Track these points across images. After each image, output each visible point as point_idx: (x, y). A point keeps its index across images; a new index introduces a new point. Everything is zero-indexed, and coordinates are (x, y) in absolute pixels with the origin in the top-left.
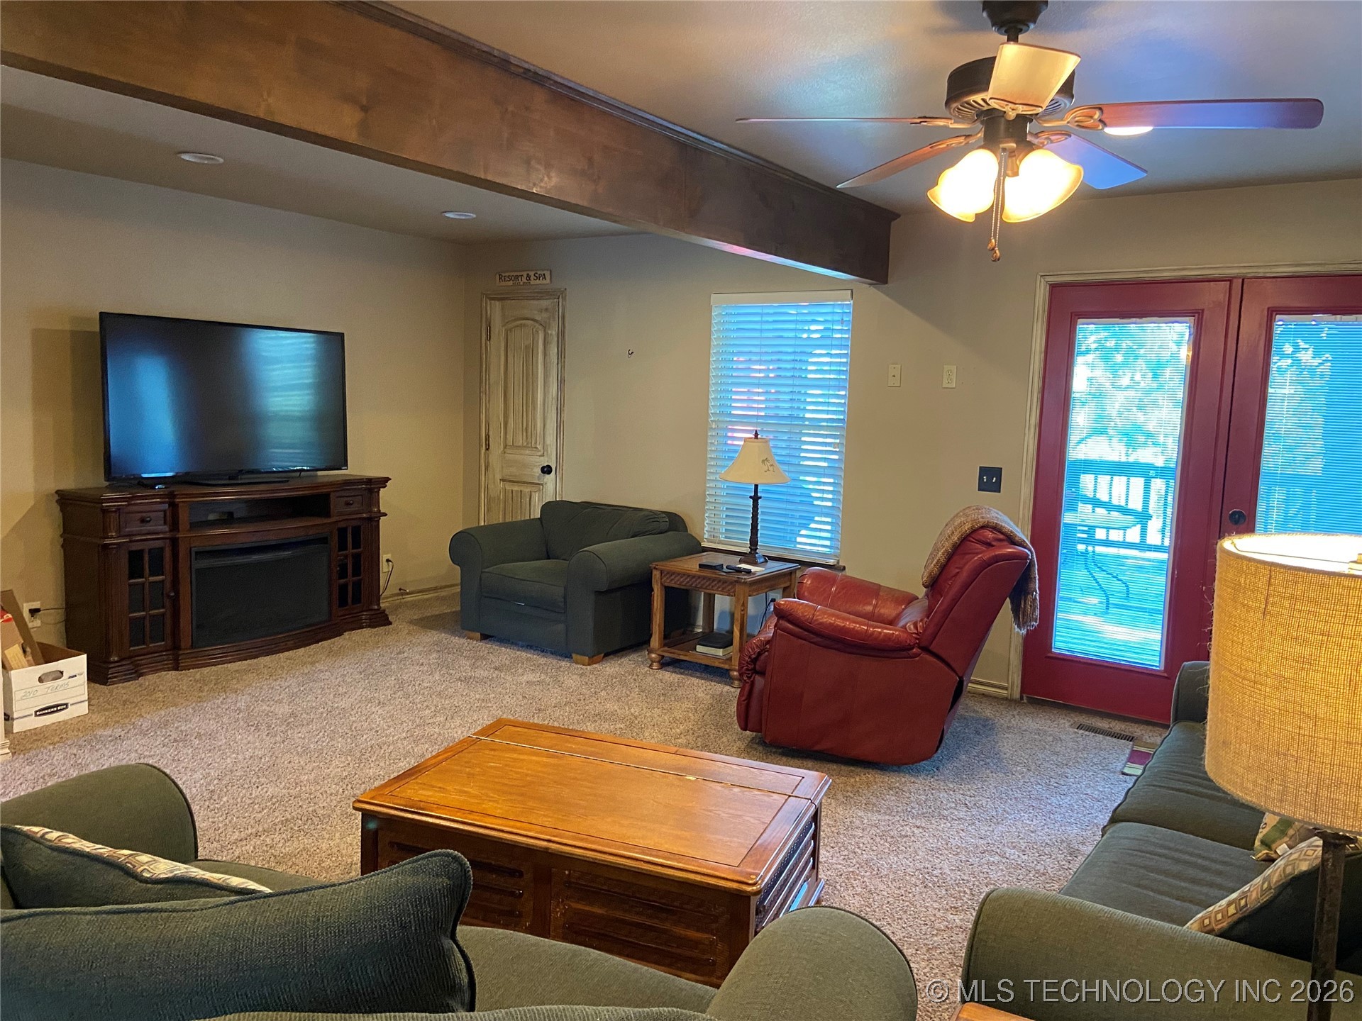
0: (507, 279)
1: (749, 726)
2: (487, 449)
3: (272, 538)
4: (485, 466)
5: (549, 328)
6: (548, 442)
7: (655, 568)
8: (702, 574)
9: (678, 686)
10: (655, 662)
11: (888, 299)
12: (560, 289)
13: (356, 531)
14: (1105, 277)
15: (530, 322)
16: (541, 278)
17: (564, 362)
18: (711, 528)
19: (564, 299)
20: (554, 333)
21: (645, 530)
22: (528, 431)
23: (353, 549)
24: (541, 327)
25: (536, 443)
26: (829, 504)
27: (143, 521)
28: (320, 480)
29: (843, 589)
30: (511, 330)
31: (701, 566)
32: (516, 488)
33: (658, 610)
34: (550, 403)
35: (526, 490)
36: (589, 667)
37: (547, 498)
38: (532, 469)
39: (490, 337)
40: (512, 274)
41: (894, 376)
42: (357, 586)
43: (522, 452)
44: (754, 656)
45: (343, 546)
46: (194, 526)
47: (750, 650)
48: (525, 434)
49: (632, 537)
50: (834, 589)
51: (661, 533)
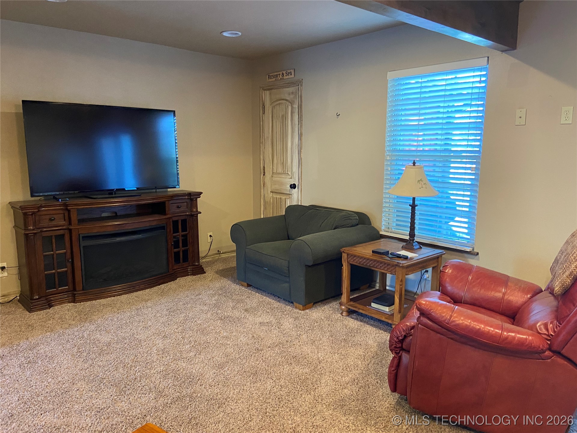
0: (272, 77)
1: (397, 388)
2: (264, 175)
3: (129, 228)
4: (263, 184)
5: (294, 104)
6: (294, 170)
7: (344, 252)
8: (373, 258)
9: (357, 332)
10: (344, 311)
11: (516, 61)
12: (299, 80)
13: (184, 222)
15: (285, 101)
16: (289, 75)
17: (302, 123)
18: (387, 222)
19: (301, 85)
20: (296, 106)
21: (342, 225)
22: (284, 164)
23: (182, 232)
24: (290, 104)
25: (288, 171)
26: (467, 209)
27: (51, 220)
28: (169, 194)
29: (478, 279)
30: (274, 107)
31: (373, 252)
32: (278, 196)
33: (346, 278)
34: (295, 148)
35: (283, 197)
36: (302, 312)
37: (294, 202)
38: (286, 186)
39: (264, 112)
40: (274, 74)
41: (520, 117)
42: (185, 253)
43: (280, 176)
44: (401, 338)
45: (176, 230)
46: (81, 221)
47: (398, 333)
48: (282, 166)
49: (334, 229)
50: (470, 278)
51: (353, 227)
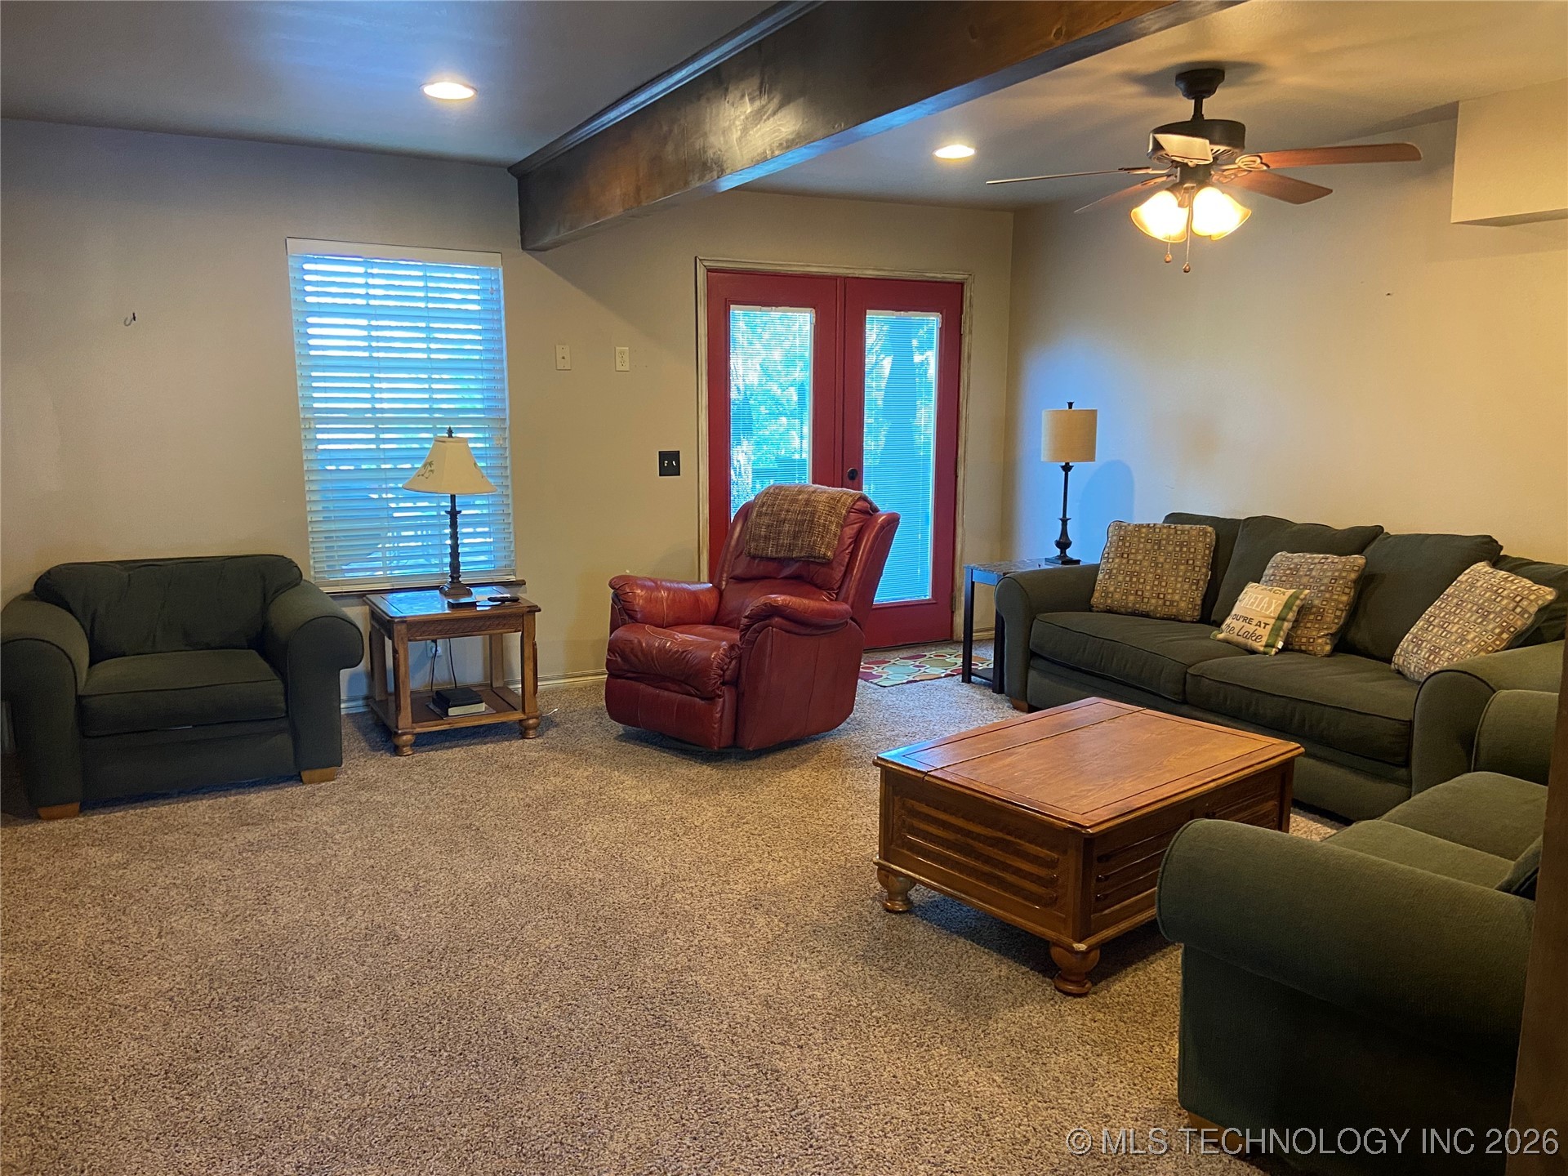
7: (400, 621)
10: (406, 745)
14: (745, 266)
41: (563, 358)
